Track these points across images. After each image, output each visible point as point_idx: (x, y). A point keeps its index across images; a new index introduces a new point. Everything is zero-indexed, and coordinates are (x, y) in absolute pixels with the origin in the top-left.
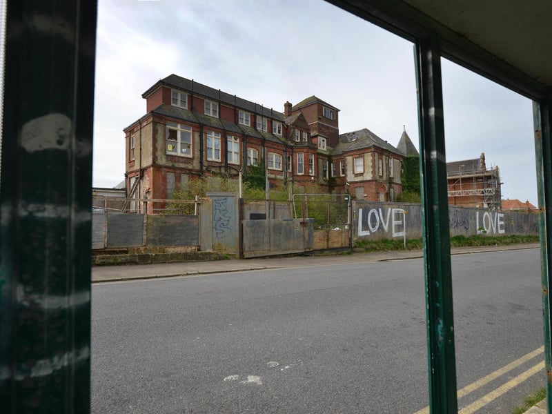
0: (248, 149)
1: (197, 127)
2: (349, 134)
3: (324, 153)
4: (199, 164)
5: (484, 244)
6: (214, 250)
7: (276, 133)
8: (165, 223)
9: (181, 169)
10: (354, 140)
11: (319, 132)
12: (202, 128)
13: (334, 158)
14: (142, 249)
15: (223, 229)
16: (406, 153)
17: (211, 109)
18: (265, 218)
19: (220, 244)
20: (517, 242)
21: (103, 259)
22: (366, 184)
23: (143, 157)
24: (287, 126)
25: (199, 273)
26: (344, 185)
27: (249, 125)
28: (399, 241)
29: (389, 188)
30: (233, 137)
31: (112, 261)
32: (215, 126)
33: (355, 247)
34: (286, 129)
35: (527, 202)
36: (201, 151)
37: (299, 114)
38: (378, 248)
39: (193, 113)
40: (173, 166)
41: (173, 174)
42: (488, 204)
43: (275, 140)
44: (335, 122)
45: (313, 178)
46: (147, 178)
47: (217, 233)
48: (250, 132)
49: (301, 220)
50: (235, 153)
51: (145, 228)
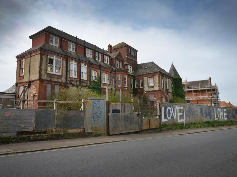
0: (92, 71)
1: (65, 58)
2: (143, 64)
3: (131, 74)
4: (65, 79)
5: (219, 126)
6: (92, 130)
7: (106, 62)
8: (67, 115)
9: (55, 82)
10: (146, 68)
11: (127, 62)
12: (67, 58)
13: (136, 78)
14: (54, 130)
15: (97, 118)
16: (174, 76)
17: (71, 47)
18: (120, 112)
19: (96, 127)
20: (233, 124)
21: (35, 137)
22: (155, 93)
23: (31, 74)
24: (112, 58)
25: (95, 144)
26: (142, 93)
27: (92, 57)
28: (181, 124)
29: (167, 95)
30: (84, 64)
31: (40, 138)
32: (74, 57)
33: (162, 128)
34: (111, 60)
35: (229, 103)
36: (67, 71)
37: (118, 52)
38: (173, 128)
39: (61, 49)
40: (51, 80)
41: (50, 85)
42: (214, 104)
43: (106, 66)
44: (136, 57)
45: (126, 89)
46: (34, 87)
47: (94, 121)
48: (93, 61)
49: (137, 113)
50: (85, 73)
51: (56, 118)
